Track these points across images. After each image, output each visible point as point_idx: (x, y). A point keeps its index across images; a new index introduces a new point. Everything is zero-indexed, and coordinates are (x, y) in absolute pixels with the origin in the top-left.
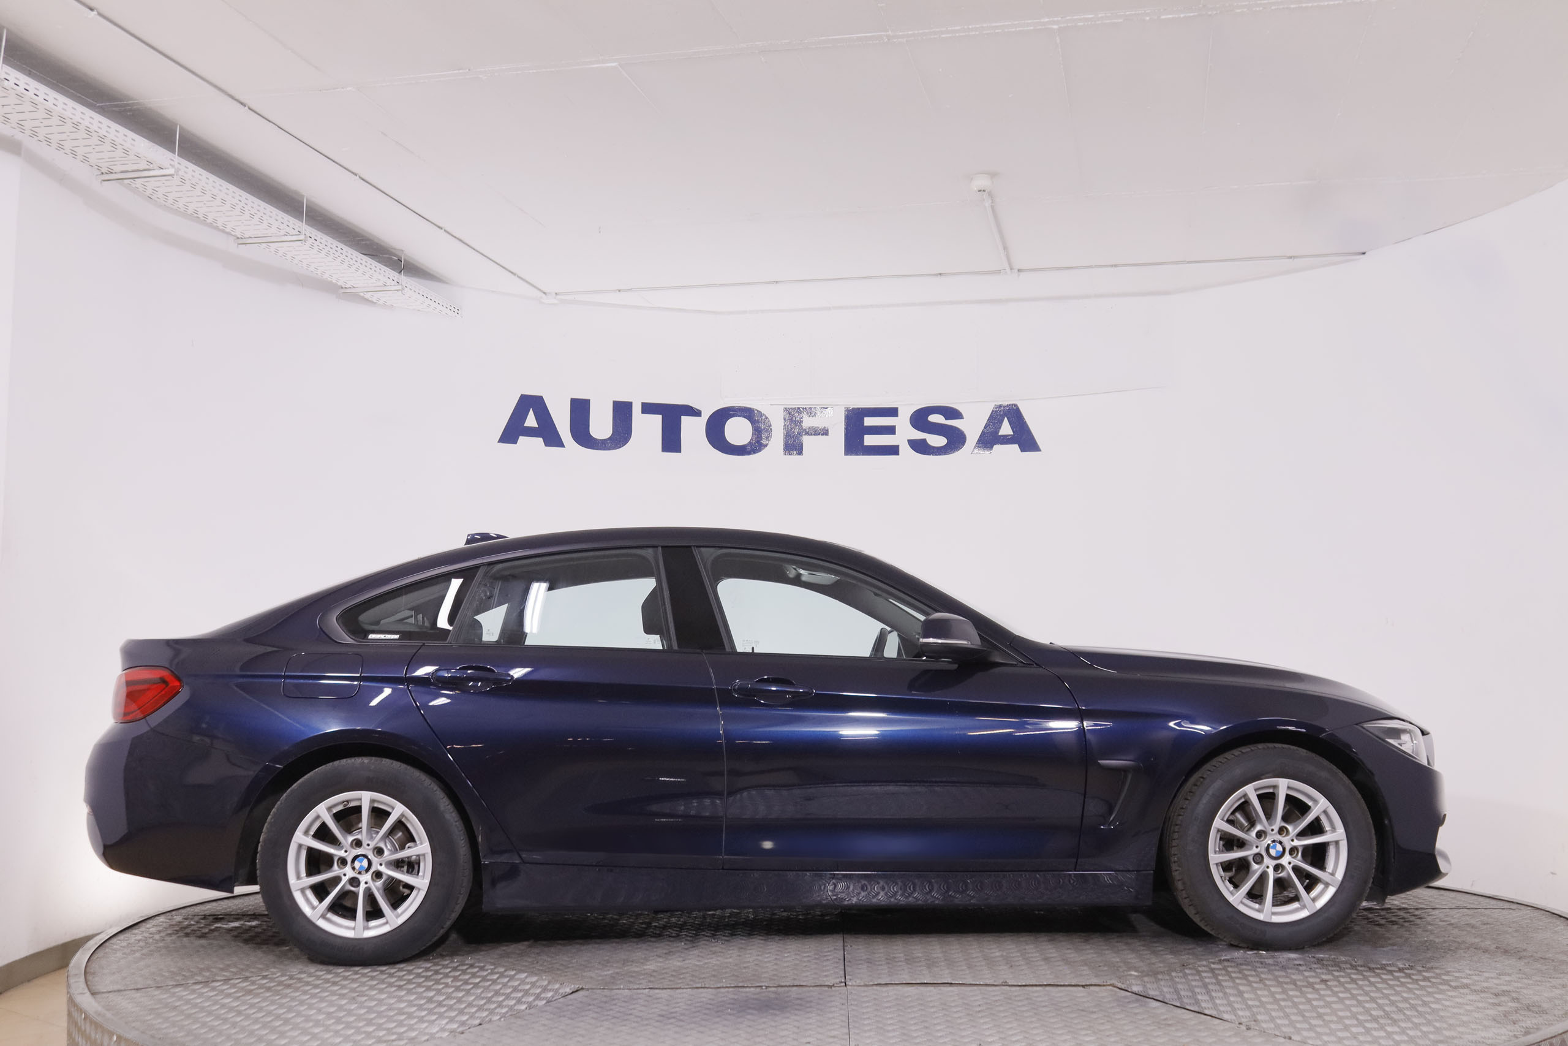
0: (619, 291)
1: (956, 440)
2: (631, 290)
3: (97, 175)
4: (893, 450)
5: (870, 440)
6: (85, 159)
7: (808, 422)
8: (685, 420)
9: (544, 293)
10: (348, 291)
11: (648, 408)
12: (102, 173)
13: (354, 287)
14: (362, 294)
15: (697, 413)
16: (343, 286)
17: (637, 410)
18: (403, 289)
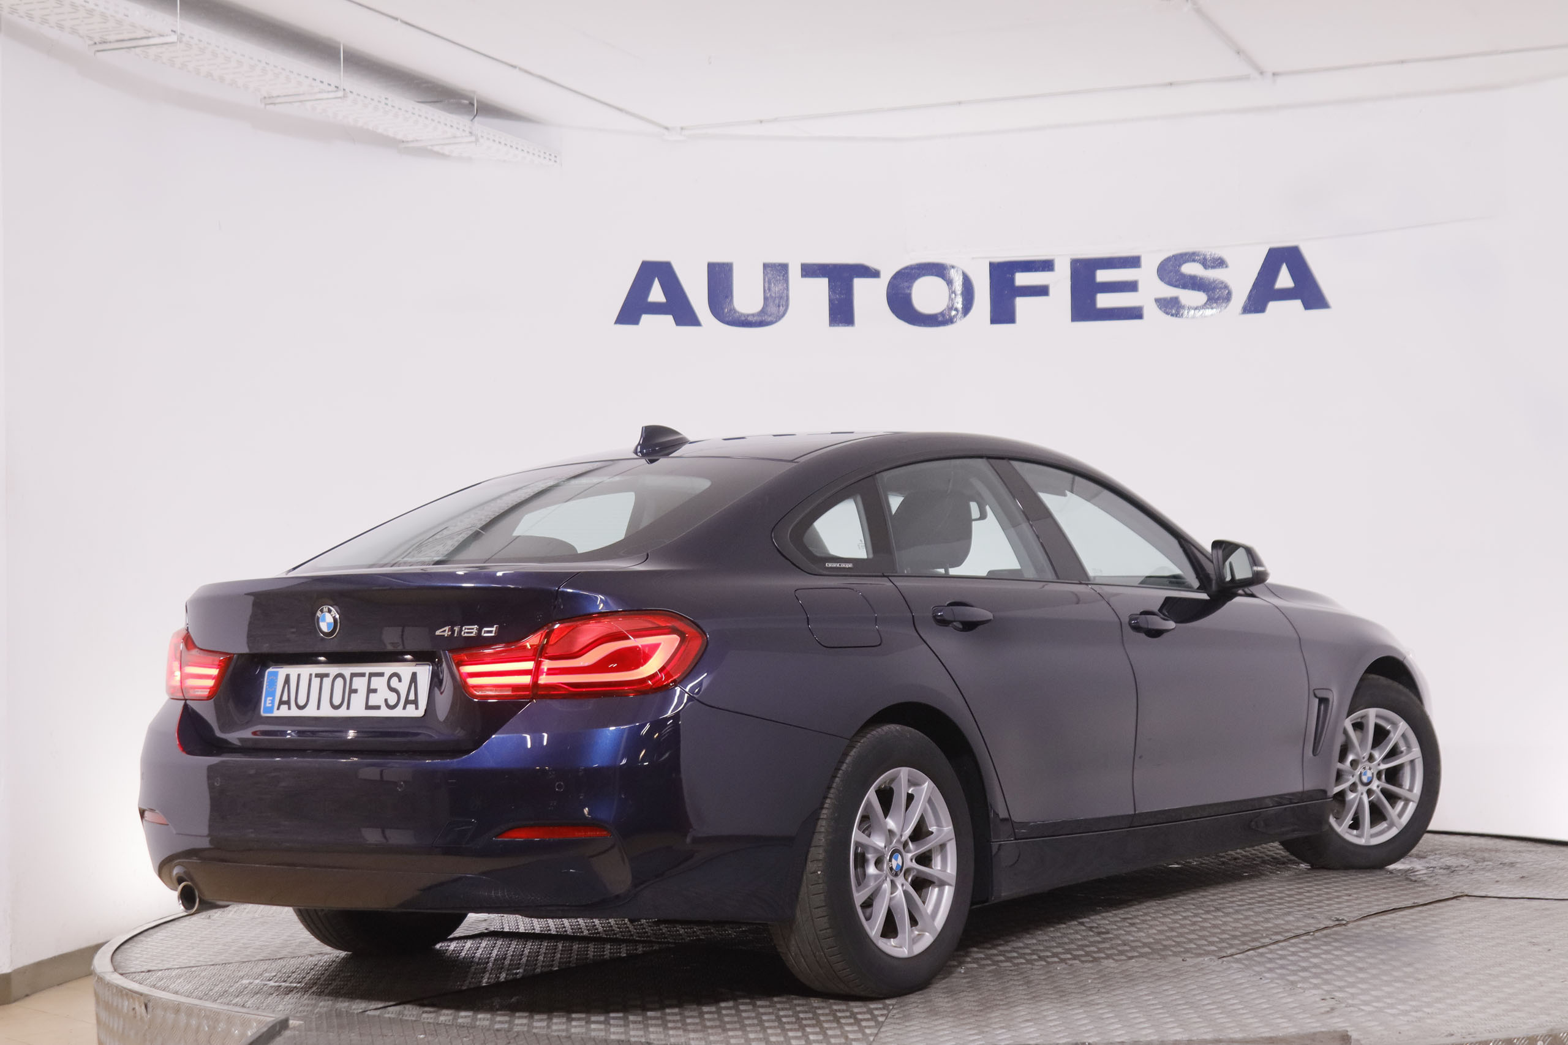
0: (761, 122)
1: (1217, 294)
2: (776, 120)
3: (89, 45)
4: (1134, 313)
5: (1104, 300)
6: (74, 31)
7: (1022, 279)
8: (860, 285)
9: (667, 128)
10: (411, 145)
11: (810, 271)
12: (95, 43)
13: (417, 141)
14: (429, 147)
15: (875, 274)
16: (404, 139)
17: (795, 272)
18: (477, 141)
